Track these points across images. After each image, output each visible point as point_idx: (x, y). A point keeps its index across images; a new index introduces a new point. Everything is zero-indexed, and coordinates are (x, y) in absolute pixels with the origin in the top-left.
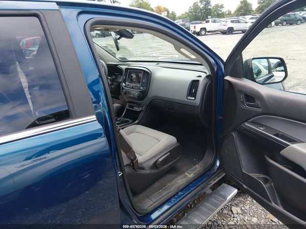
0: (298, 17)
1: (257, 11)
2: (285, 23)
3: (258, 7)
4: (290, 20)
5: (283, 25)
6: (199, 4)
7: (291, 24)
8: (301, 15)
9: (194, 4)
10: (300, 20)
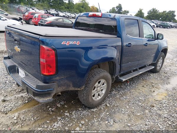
0: (168, 25)
1: (147, 18)
2: (161, 27)
3: (147, 16)
4: (164, 26)
5: (160, 28)
6: (116, 9)
7: (164, 28)
8: (170, 24)
9: (113, 8)
10: (169, 26)
